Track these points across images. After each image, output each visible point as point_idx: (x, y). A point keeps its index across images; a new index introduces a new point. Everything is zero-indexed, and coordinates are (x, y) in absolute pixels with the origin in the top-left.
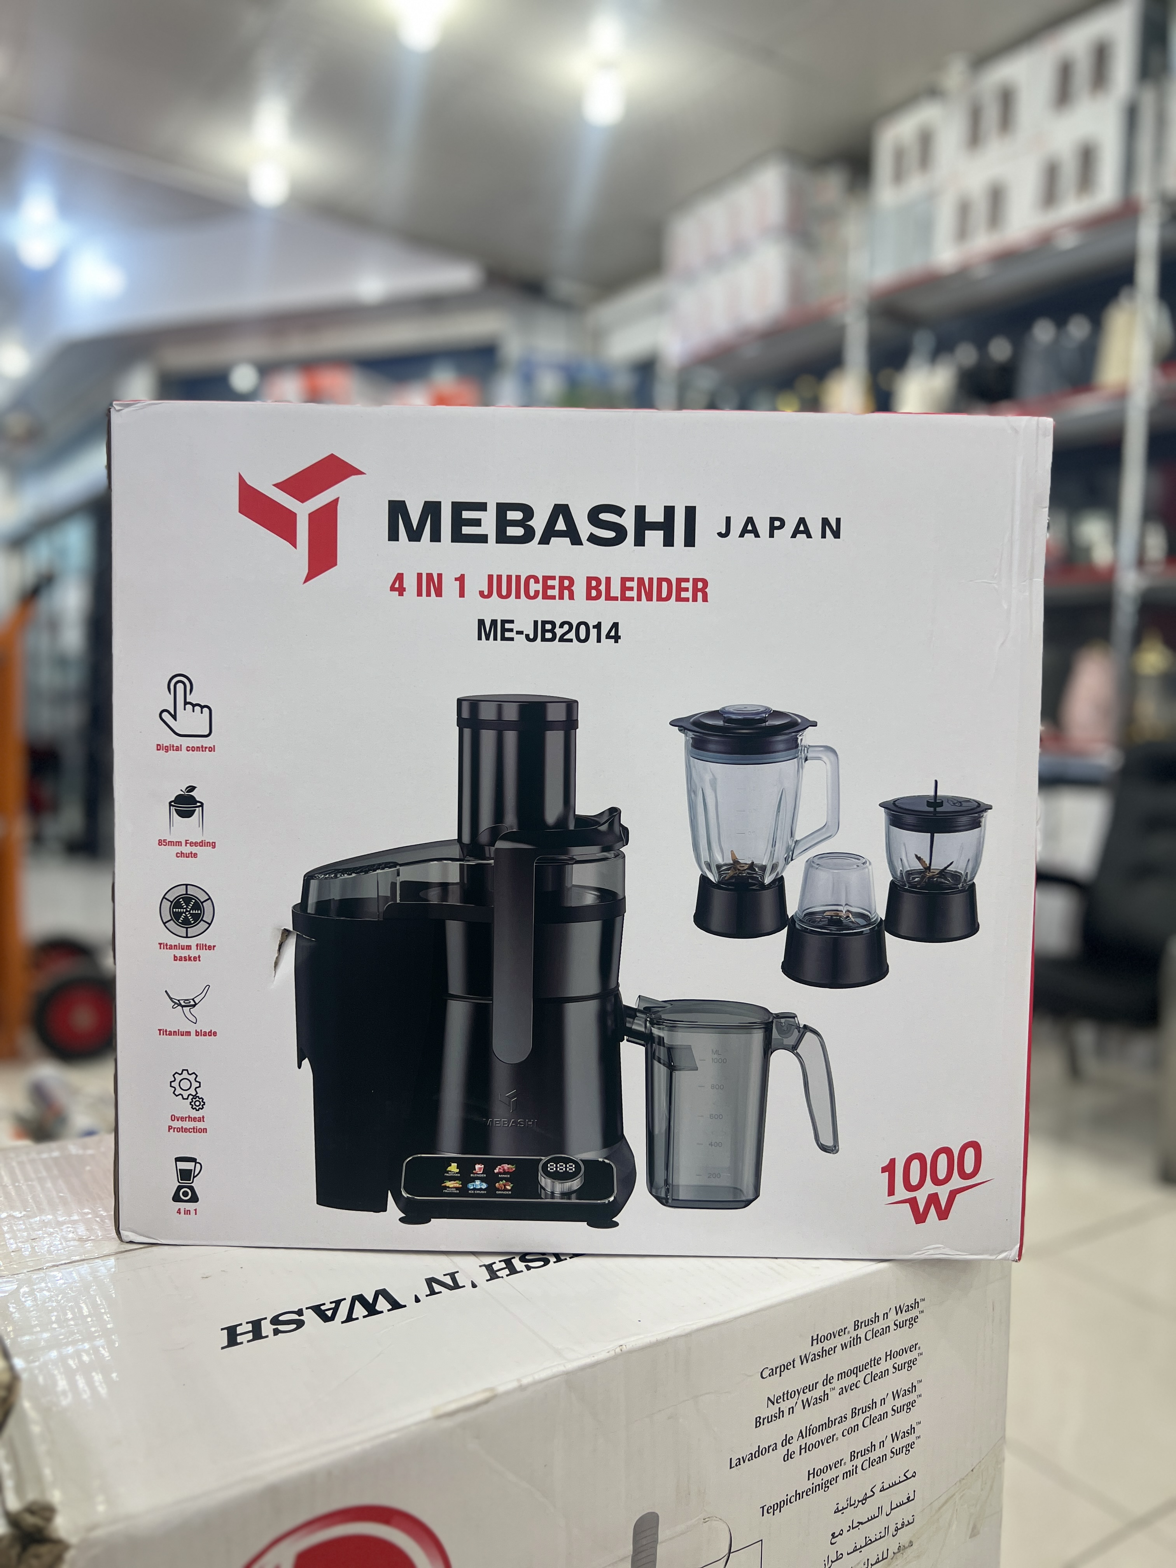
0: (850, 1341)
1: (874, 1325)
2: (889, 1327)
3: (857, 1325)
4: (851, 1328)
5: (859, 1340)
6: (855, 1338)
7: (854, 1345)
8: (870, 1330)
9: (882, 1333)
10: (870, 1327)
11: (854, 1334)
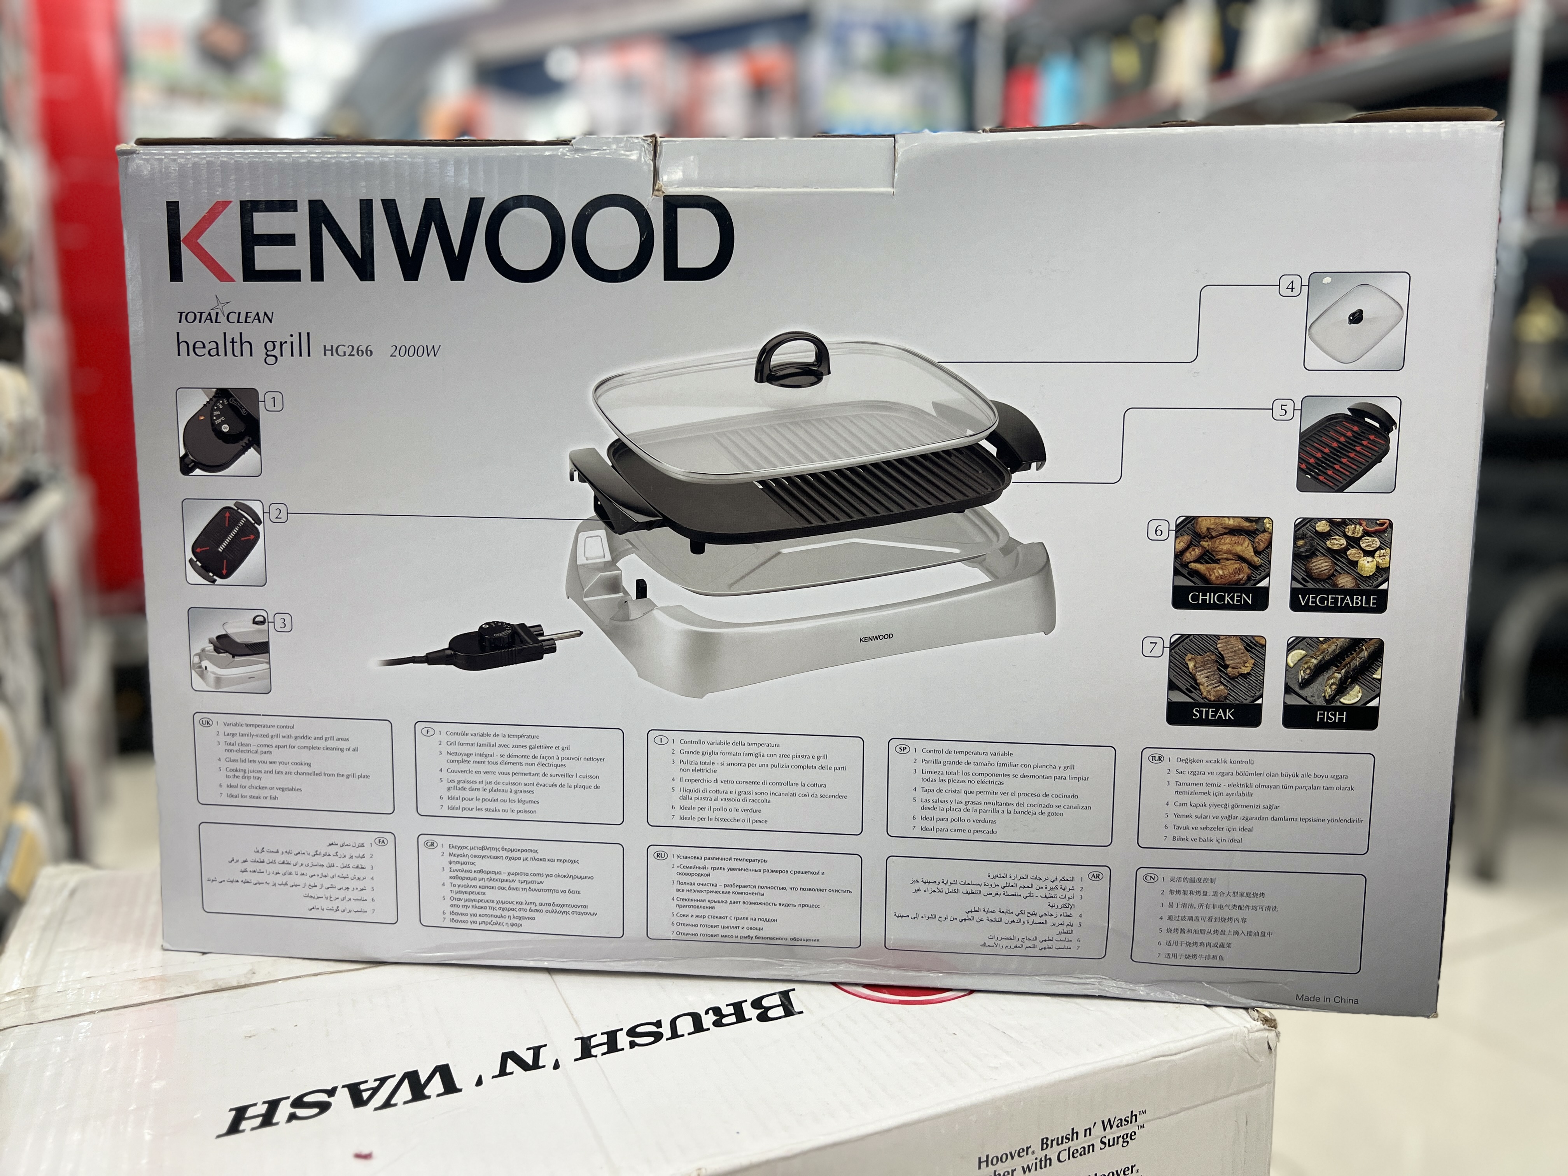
0: (1036, 1163)
1: (1070, 1144)
2: (1093, 1145)
3: (1045, 1143)
4: (1036, 1146)
5: (1048, 1162)
6: (1043, 1159)
7: (1041, 1168)
8: (1066, 1150)
9: (1082, 1153)
10: (1065, 1146)
11: (1041, 1155)
